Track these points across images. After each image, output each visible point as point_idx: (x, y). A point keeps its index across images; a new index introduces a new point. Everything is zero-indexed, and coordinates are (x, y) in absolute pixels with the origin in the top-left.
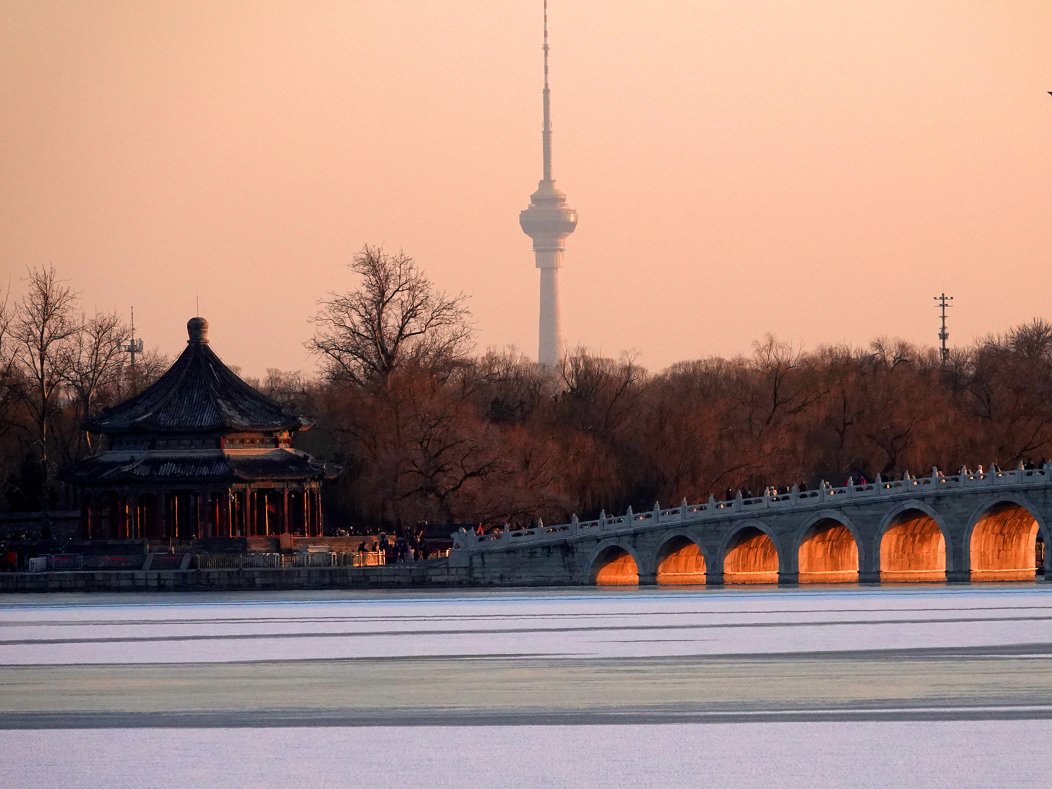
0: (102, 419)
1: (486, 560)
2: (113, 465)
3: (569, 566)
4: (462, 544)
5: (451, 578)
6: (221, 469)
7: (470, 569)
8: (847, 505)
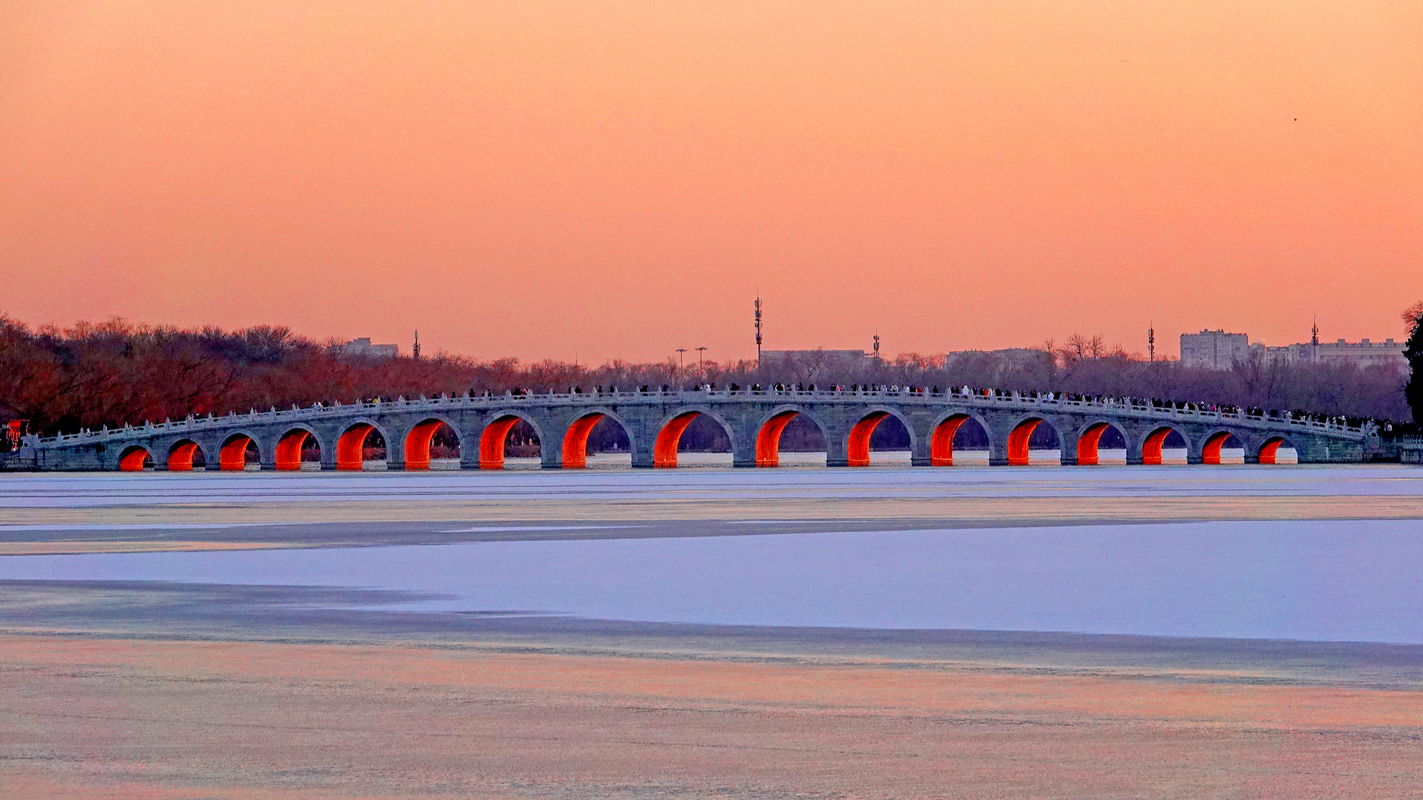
1: (46, 454)
3: (102, 460)
4: (29, 444)
5: (22, 466)
8: (313, 420)
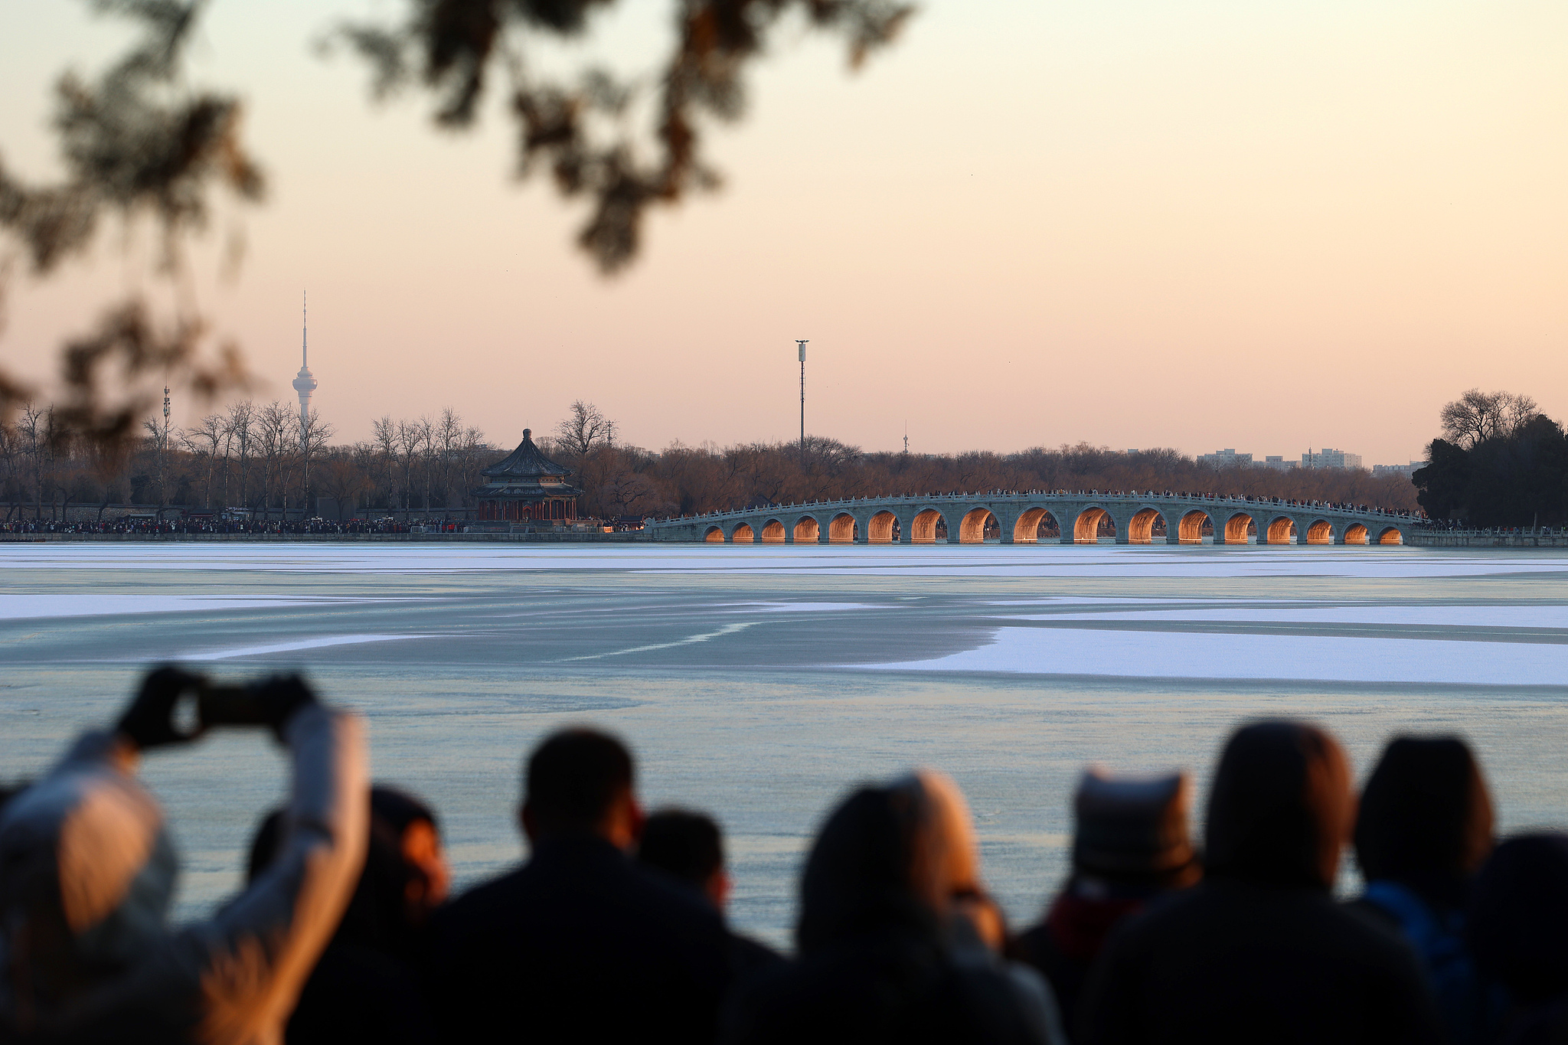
0: (488, 470)
1: (660, 531)
2: (493, 489)
3: (695, 534)
5: (645, 538)
6: (540, 491)
7: (653, 535)
8: (815, 511)
